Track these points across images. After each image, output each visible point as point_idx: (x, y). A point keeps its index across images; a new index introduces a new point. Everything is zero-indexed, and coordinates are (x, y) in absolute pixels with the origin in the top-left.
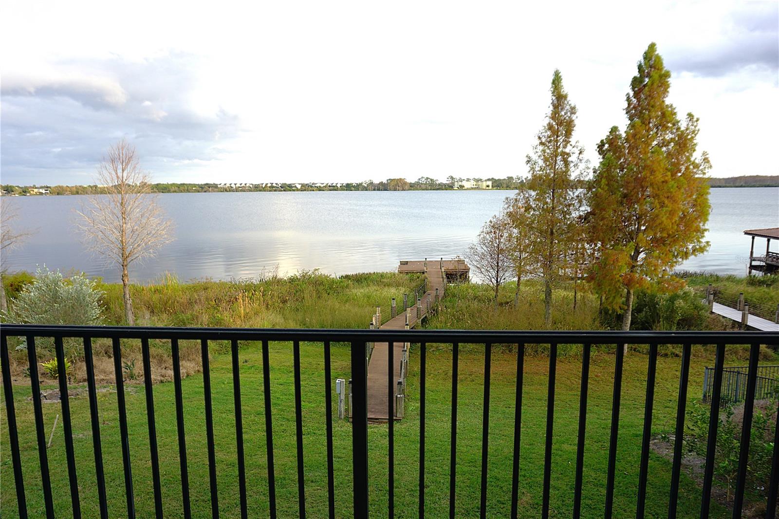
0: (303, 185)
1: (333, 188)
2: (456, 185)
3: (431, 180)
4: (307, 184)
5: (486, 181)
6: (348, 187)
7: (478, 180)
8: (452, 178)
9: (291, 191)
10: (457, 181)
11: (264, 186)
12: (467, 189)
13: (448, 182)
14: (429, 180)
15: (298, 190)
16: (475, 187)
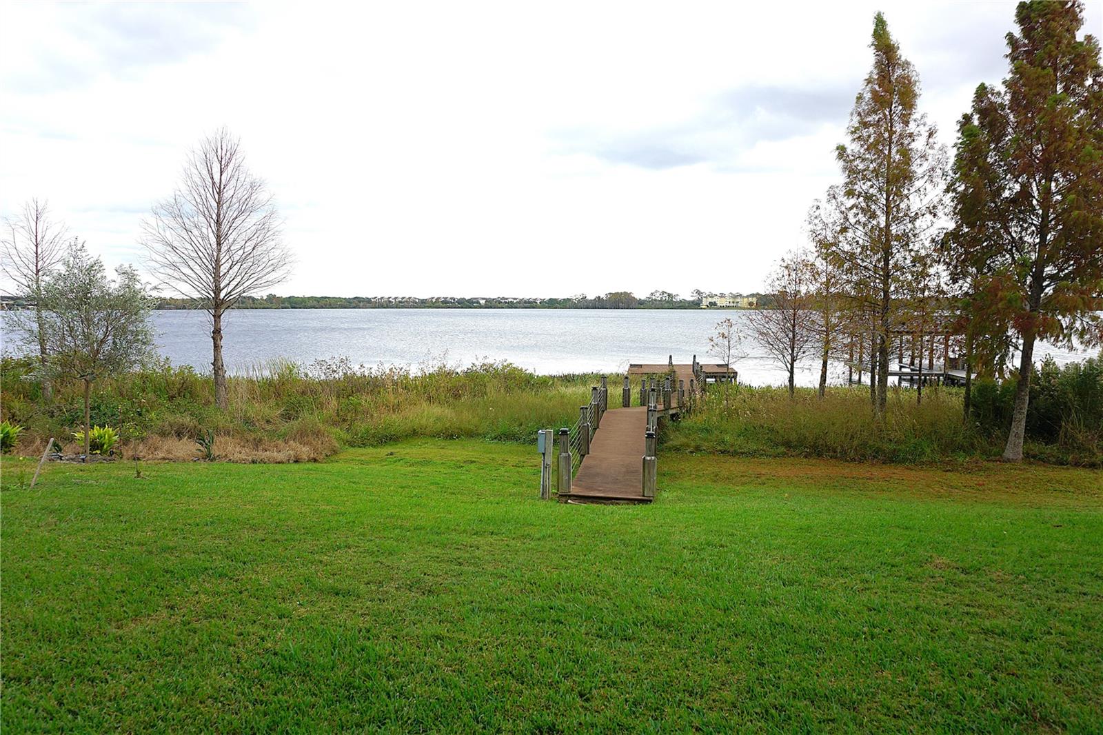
0: (487, 300)
1: (529, 304)
2: (705, 302)
3: (669, 295)
4: (494, 299)
5: (748, 297)
6: (552, 304)
7: (735, 297)
8: (699, 292)
9: (471, 308)
10: (706, 297)
11: (434, 300)
12: (722, 308)
13: (692, 299)
14: (665, 295)
15: (481, 307)
16: (732, 305)
